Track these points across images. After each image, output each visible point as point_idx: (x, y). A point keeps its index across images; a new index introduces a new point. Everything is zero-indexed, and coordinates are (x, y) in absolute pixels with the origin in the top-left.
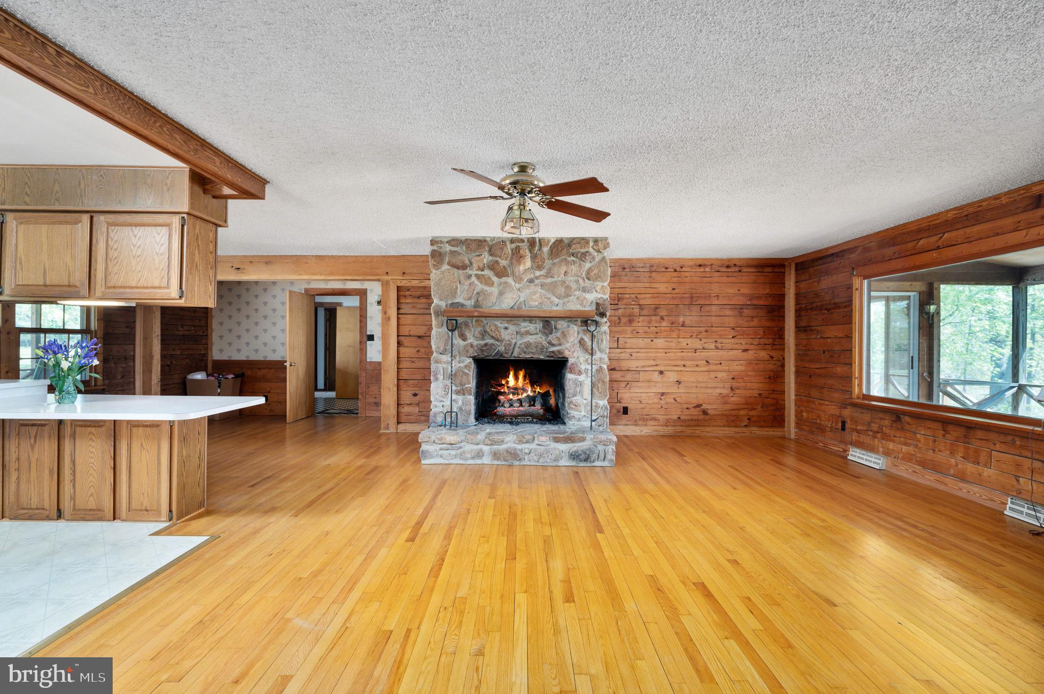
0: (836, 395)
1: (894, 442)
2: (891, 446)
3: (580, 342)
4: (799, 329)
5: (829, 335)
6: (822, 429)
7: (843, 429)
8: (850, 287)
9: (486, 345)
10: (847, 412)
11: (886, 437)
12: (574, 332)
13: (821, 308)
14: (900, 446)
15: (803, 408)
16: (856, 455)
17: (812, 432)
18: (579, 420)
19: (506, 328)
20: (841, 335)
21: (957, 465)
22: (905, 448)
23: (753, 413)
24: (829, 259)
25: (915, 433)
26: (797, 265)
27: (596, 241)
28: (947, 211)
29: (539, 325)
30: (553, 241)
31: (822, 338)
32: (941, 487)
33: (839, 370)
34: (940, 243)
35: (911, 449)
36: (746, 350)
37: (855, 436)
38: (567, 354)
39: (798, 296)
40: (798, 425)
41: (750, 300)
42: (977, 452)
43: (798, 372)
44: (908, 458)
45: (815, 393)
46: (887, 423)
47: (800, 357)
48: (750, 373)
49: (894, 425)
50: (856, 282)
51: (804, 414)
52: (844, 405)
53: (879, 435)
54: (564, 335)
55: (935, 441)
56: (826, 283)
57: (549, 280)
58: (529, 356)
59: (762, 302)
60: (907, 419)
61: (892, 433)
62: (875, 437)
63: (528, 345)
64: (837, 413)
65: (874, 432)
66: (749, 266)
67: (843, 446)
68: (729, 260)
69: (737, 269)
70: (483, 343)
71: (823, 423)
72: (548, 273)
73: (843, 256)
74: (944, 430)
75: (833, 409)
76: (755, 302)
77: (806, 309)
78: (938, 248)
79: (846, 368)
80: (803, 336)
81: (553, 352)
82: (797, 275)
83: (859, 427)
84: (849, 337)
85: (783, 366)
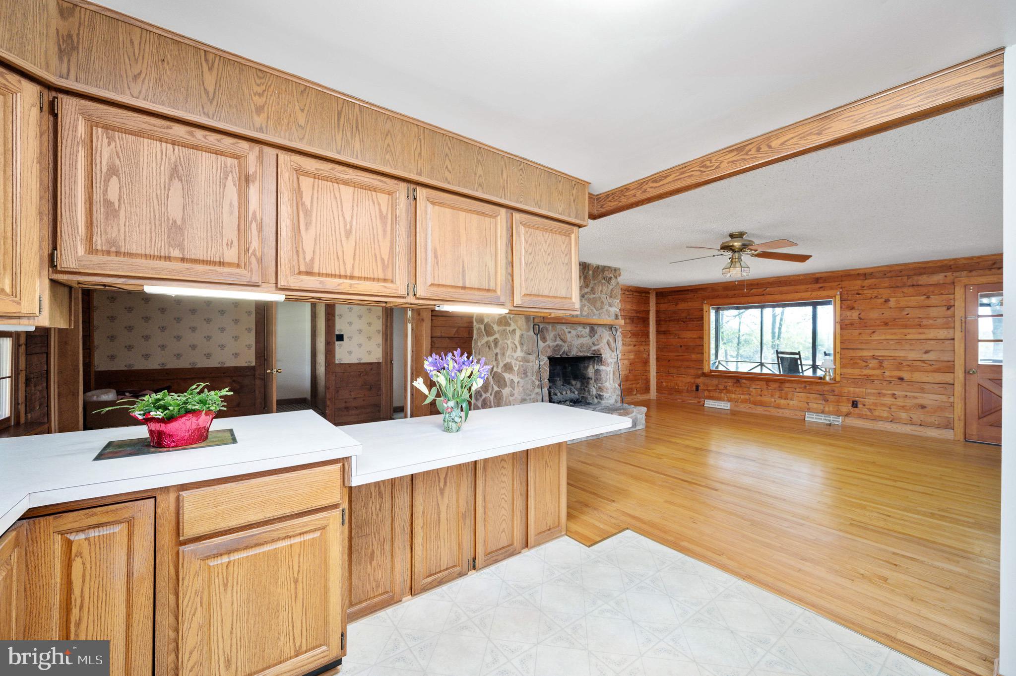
0: (692, 371)
1: (735, 394)
2: (733, 396)
3: (607, 343)
4: (658, 332)
5: (685, 337)
6: (679, 392)
7: (697, 389)
8: (702, 310)
9: (557, 346)
10: (700, 381)
11: (729, 392)
12: (606, 336)
13: (678, 320)
14: (739, 396)
15: (663, 380)
16: (709, 403)
17: (671, 394)
18: (608, 399)
19: (570, 332)
20: (694, 337)
21: (775, 401)
22: (742, 397)
23: (638, 386)
24: (686, 292)
25: (749, 388)
26: (657, 293)
27: (615, 270)
28: (771, 278)
29: (588, 330)
30: (595, 266)
31: (679, 338)
32: (768, 413)
33: (694, 356)
34: (764, 292)
35: (747, 397)
36: (635, 346)
37: (706, 393)
38: (602, 351)
39: (658, 312)
40: (659, 389)
41: (637, 313)
42: (787, 394)
43: (658, 359)
44: (745, 401)
45: (673, 371)
46: (730, 384)
47: (659, 349)
48: (637, 360)
49: (735, 385)
50: (705, 307)
51: (664, 384)
52: (698, 377)
53: (724, 391)
54: (601, 337)
55: (762, 391)
56: (682, 306)
57: (592, 296)
58: (582, 354)
59: (641, 316)
60: (744, 381)
61: (734, 389)
62: (721, 393)
63: (582, 345)
64: (692, 381)
65: (721, 390)
66: (636, 292)
67: (698, 400)
68: (629, 287)
69: (632, 293)
70: (555, 344)
71: (680, 388)
72: (592, 290)
73: (697, 292)
74: (767, 385)
75: (689, 379)
76: (638, 315)
77: (665, 321)
78: (763, 295)
79: (699, 356)
80: (662, 336)
81: (594, 350)
82: (657, 299)
83: (710, 388)
84: (701, 338)
85: (649, 355)
